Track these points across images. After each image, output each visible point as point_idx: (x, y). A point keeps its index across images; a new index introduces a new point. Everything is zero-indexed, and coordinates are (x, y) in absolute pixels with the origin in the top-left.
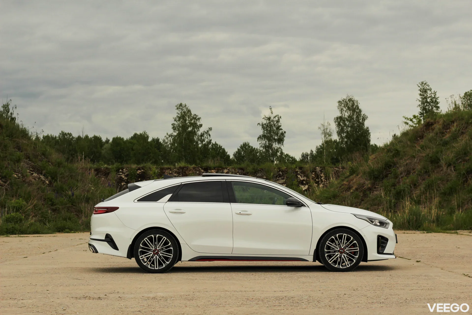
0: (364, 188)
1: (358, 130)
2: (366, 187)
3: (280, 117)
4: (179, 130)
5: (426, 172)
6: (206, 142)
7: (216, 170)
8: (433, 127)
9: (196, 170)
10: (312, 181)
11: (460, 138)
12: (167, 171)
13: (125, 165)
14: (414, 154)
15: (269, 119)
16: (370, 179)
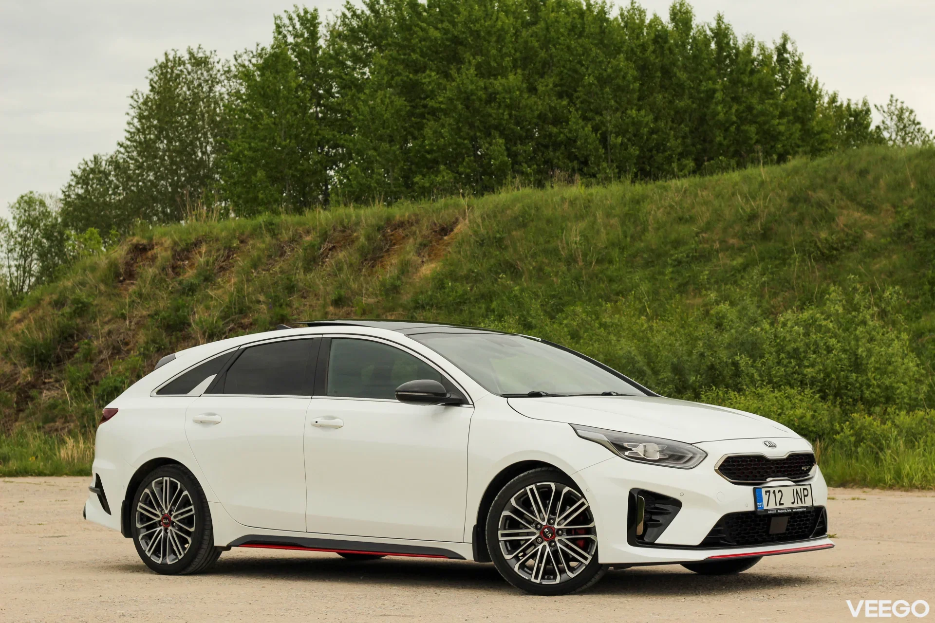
2: (21, 380)
5: (158, 350)
8: (150, 254)
11: (220, 279)
14: (123, 311)
16: (30, 363)
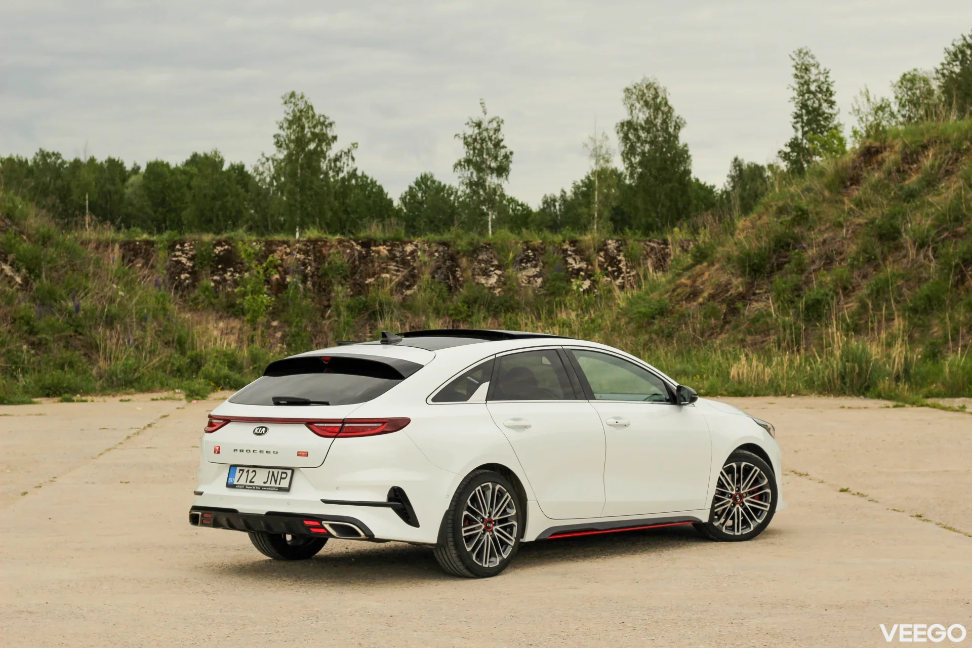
0: (729, 293)
1: (664, 150)
2: (732, 291)
3: (502, 121)
4: (288, 147)
5: (869, 260)
6: (345, 172)
7: (387, 246)
8: (880, 157)
9: (344, 246)
10: (598, 270)
11: (943, 185)
12: (280, 248)
13: (187, 236)
14: (841, 219)
15: (479, 125)
16: (743, 274)
